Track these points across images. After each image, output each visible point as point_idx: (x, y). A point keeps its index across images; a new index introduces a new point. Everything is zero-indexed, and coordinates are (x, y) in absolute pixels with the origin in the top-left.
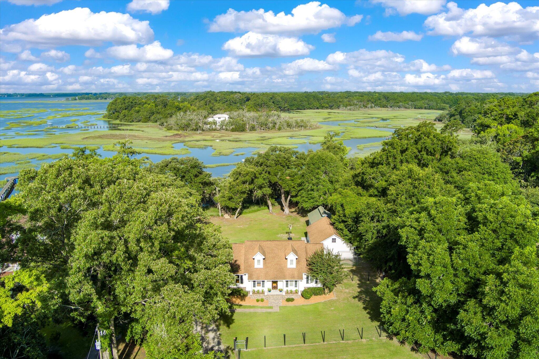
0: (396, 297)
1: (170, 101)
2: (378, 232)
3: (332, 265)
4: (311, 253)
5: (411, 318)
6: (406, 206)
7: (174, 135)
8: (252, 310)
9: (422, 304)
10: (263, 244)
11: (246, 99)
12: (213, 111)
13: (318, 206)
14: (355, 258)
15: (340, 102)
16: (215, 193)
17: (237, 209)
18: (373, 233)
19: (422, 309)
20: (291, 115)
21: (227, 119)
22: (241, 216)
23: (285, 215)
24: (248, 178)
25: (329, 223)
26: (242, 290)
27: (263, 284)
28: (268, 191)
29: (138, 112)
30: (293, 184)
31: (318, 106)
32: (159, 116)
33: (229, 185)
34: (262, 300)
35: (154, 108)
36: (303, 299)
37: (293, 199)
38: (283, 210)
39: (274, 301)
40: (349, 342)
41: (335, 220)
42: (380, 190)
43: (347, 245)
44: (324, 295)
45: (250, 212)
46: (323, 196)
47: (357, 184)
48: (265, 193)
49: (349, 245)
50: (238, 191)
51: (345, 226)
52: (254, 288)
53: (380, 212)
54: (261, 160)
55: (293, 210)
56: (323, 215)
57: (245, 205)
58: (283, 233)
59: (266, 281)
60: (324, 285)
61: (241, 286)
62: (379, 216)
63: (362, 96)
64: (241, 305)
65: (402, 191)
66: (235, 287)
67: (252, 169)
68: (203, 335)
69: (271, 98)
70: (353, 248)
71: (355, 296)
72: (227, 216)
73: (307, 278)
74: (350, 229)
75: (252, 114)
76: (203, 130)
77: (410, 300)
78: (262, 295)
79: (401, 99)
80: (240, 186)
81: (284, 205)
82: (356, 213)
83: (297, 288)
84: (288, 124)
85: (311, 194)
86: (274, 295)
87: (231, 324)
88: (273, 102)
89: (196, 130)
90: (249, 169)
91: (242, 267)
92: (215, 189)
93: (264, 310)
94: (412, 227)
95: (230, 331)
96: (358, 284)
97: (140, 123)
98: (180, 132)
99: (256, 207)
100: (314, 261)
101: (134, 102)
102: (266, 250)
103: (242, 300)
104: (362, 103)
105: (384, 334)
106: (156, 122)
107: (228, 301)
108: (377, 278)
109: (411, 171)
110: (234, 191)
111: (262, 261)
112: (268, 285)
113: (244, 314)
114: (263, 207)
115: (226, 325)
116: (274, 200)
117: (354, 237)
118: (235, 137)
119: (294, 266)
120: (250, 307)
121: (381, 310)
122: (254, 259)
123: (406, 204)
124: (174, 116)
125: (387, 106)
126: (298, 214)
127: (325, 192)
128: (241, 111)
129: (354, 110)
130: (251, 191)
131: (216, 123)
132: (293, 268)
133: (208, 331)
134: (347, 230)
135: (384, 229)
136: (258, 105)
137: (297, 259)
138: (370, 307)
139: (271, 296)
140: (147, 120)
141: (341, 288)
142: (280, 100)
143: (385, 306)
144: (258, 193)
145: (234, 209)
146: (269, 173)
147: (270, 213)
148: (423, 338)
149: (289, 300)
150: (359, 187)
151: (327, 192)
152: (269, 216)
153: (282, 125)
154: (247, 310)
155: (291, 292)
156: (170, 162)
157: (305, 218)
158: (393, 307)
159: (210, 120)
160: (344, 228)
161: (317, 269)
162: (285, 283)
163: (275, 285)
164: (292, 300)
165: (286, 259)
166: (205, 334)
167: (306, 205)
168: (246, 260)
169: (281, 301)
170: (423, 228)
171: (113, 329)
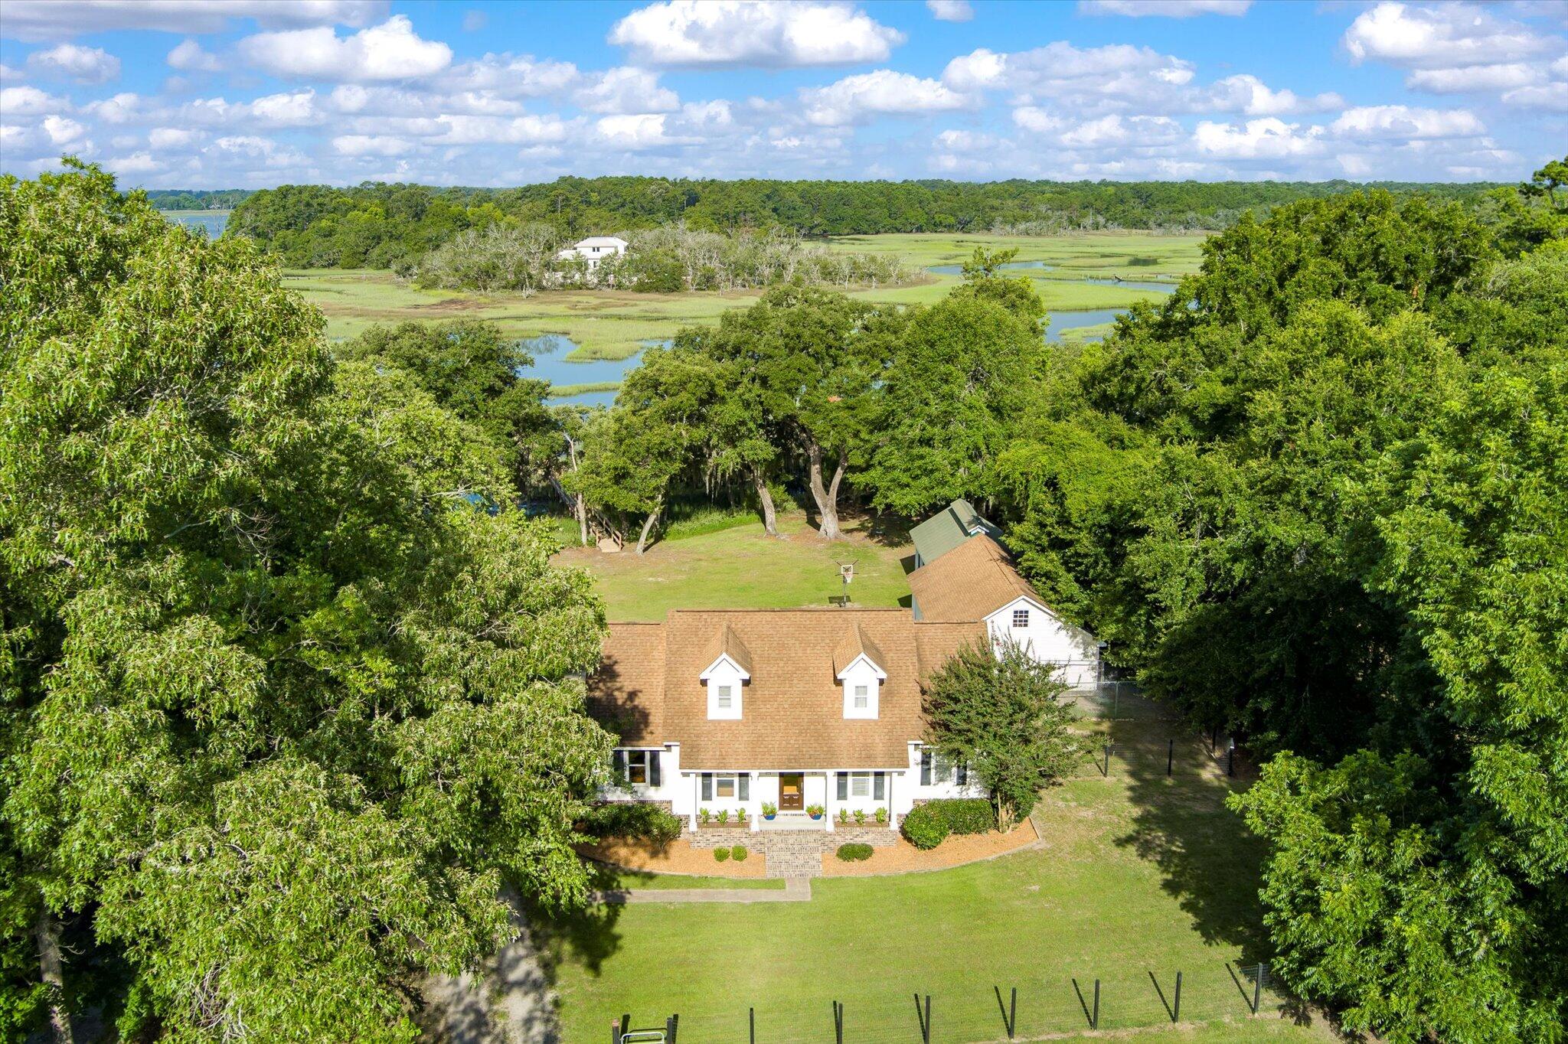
0: (1339, 838)
1: (435, 202)
2: (1212, 573)
3: (1028, 703)
4: (937, 663)
5: (1413, 931)
6: (1330, 465)
7: (442, 303)
8: (696, 895)
9: (1469, 864)
10: (742, 623)
11: (685, 198)
12: (574, 230)
13: (948, 502)
14: (1106, 689)
15: (992, 208)
16: (565, 463)
17: (645, 517)
18: (1190, 581)
19: (1464, 890)
20: (835, 247)
21: (622, 251)
22: (661, 543)
23: (822, 540)
24: (686, 399)
25: (997, 557)
26: (656, 811)
27: (743, 787)
28: (760, 448)
29: (329, 234)
30: (852, 422)
31: (922, 221)
32: (395, 247)
33: (615, 426)
34: (740, 855)
35: (381, 221)
36: (909, 848)
37: (853, 478)
38: (817, 527)
39: (789, 857)
40: (1122, 1033)
41: (1023, 539)
42: (1205, 416)
43: (1074, 636)
44: (993, 832)
45: (693, 533)
46: (967, 463)
47: (1104, 403)
48: (749, 456)
49: (1083, 635)
50: (648, 450)
51: (1065, 563)
52: (706, 805)
53: (1219, 494)
54: (733, 338)
55: (853, 524)
56: (972, 530)
57: (676, 508)
58: (819, 600)
59: (754, 773)
60: (994, 792)
61: (653, 794)
62: (1212, 511)
63: (1060, 193)
64: (650, 876)
65: (1313, 404)
66: (628, 798)
67: (698, 365)
68: (483, 1006)
69: (768, 197)
70: (1094, 649)
71: (1122, 835)
72: (608, 545)
73: (925, 761)
74: (1086, 573)
75: (705, 237)
76: (541, 288)
77: (1408, 850)
78: (737, 832)
79: (1193, 201)
80: (656, 430)
81: (819, 501)
82: (1109, 508)
83: (884, 804)
84: (824, 267)
85: (922, 457)
86: (790, 833)
87: (605, 954)
88: (775, 210)
89: (518, 285)
90: (688, 367)
91: (656, 719)
92: (566, 448)
93: (748, 896)
94: (1437, 506)
95: (602, 985)
96: (1131, 788)
97: (336, 272)
98: (464, 294)
99: (716, 517)
100: (954, 686)
101: (315, 202)
102: (755, 647)
103: (654, 854)
104: (1065, 213)
105: (1270, 998)
106: (386, 265)
107: (584, 854)
108: (1203, 766)
109: (1338, 327)
110: (634, 450)
111: (737, 690)
112: (765, 789)
113: (667, 913)
114: (741, 516)
115: (584, 959)
116: (782, 488)
117: (1102, 603)
118: (647, 308)
119: (870, 711)
120: (689, 882)
121: (1264, 895)
122: (704, 683)
123: (1331, 457)
124: (446, 247)
125: (1145, 223)
126: (872, 536)
127: (977, 448)
128: (668, 227)
129: (1039, 235)
130: (698, 454)
131: (586, 264)
132: (868, 722)
133: (503, 988)
134: (1071, 576)
135: (1235, 560)
136: (726, 216)
137: (882, 682)
138: (1193, 883)
139: (776, 838)
140: (358, 259)
141: (1061, 803)
142: (798, 202)
143: (1286, 878)
144: (724, 460)
145: (636, 519)
146: (764, 382)
147: (769, 534)
148: (1469, 1019)
149: (851, 853)
150: (1116, 418)
151: (983, 448)
152: (765, 543)
153: (807, 273)
154: (676, 896)
155: (860, 819)
156: (395, 338)
157: (896, 550)
158: (1324, 879)
159: (566, 254)
160: (1062, 571)
161: (968, 720)
162: (833, 781)
163: (790, 790)
164: (863, 852)
165: (839, 683)
166: (490, 1001)
167: (900, 499)
168: (673, 688)
169: (818, 856)
170: (1498, 505)
171: (59, 983)
